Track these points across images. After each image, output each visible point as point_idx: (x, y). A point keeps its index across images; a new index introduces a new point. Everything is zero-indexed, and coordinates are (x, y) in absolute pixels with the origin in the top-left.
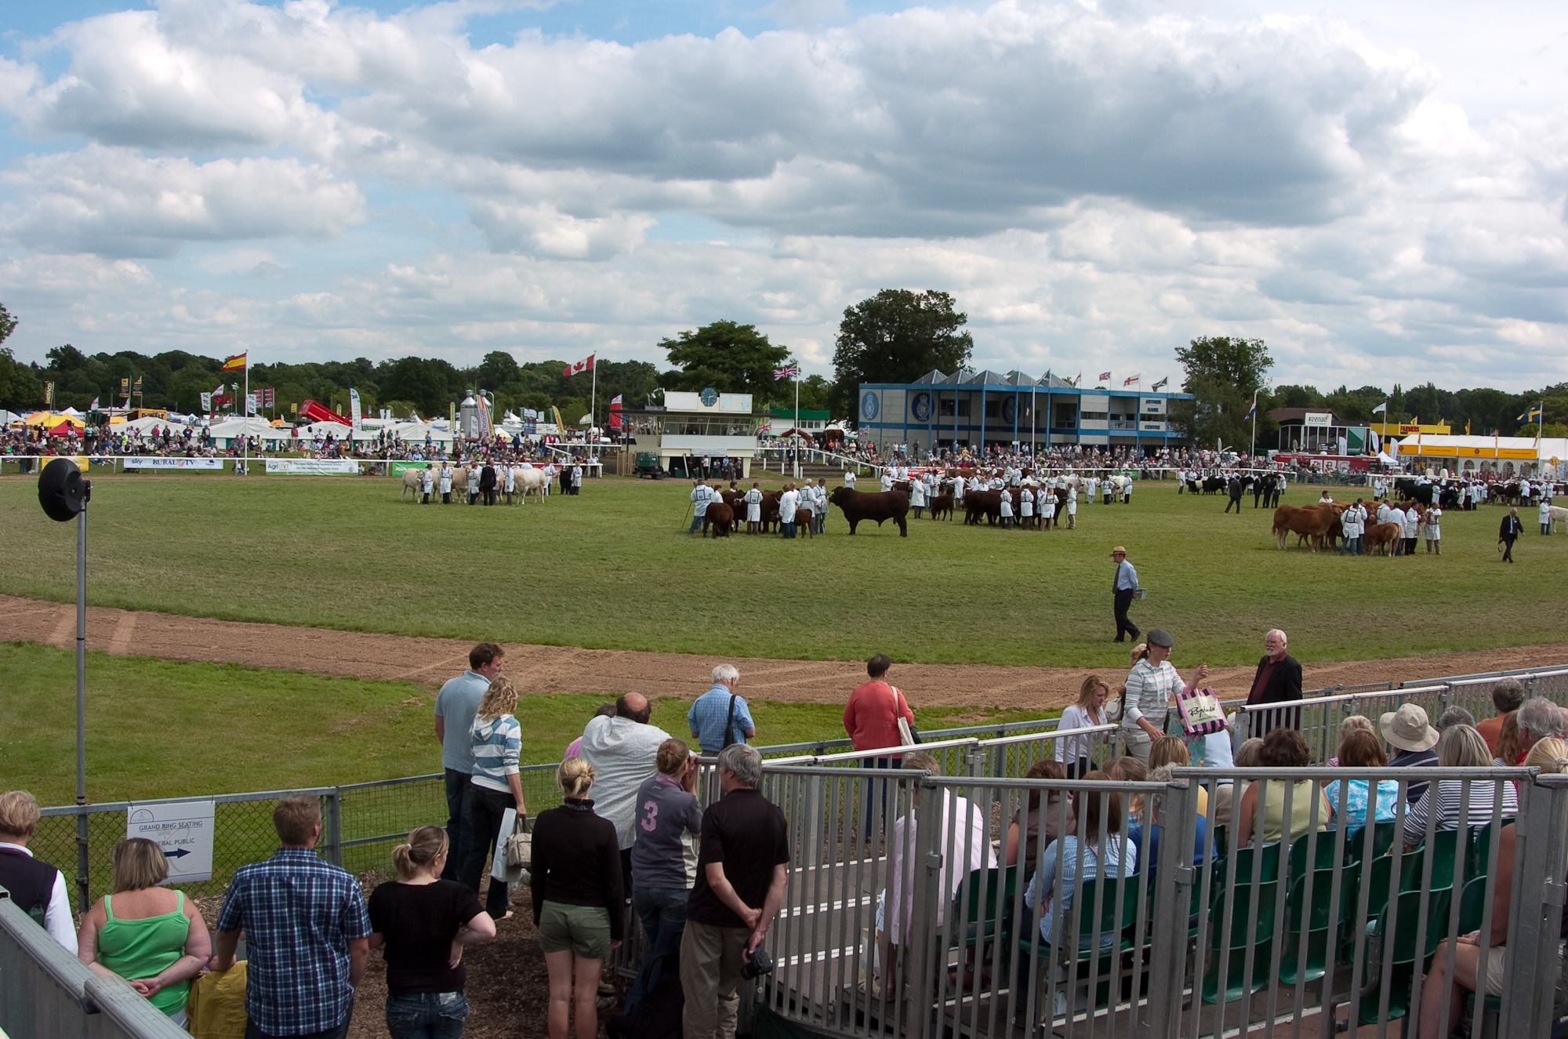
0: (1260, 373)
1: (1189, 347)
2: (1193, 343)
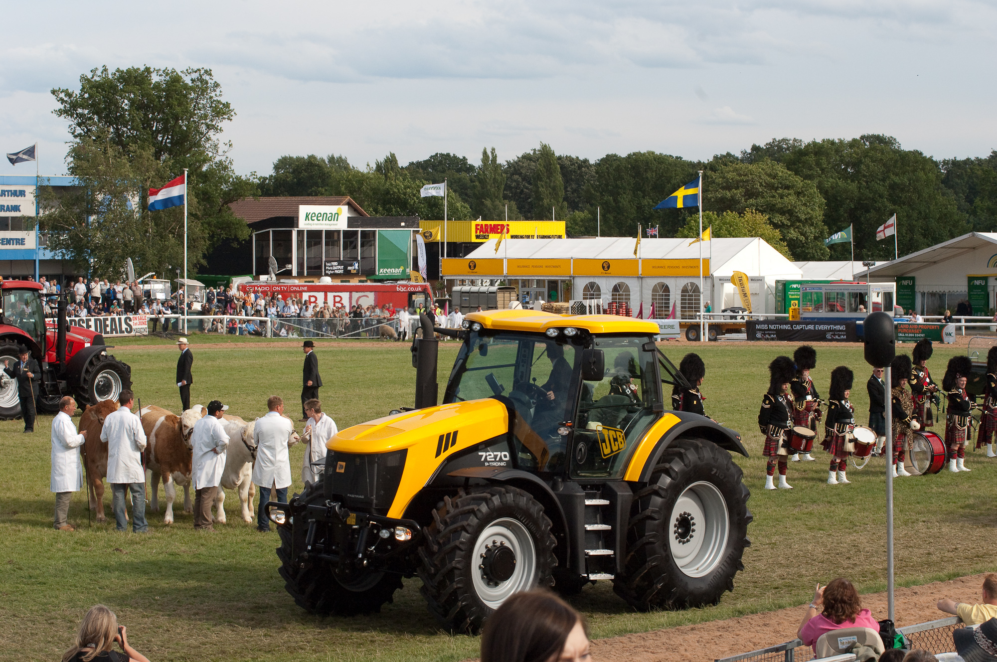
0: (211, 133)
1: (76, 89)
2: (83, 78)
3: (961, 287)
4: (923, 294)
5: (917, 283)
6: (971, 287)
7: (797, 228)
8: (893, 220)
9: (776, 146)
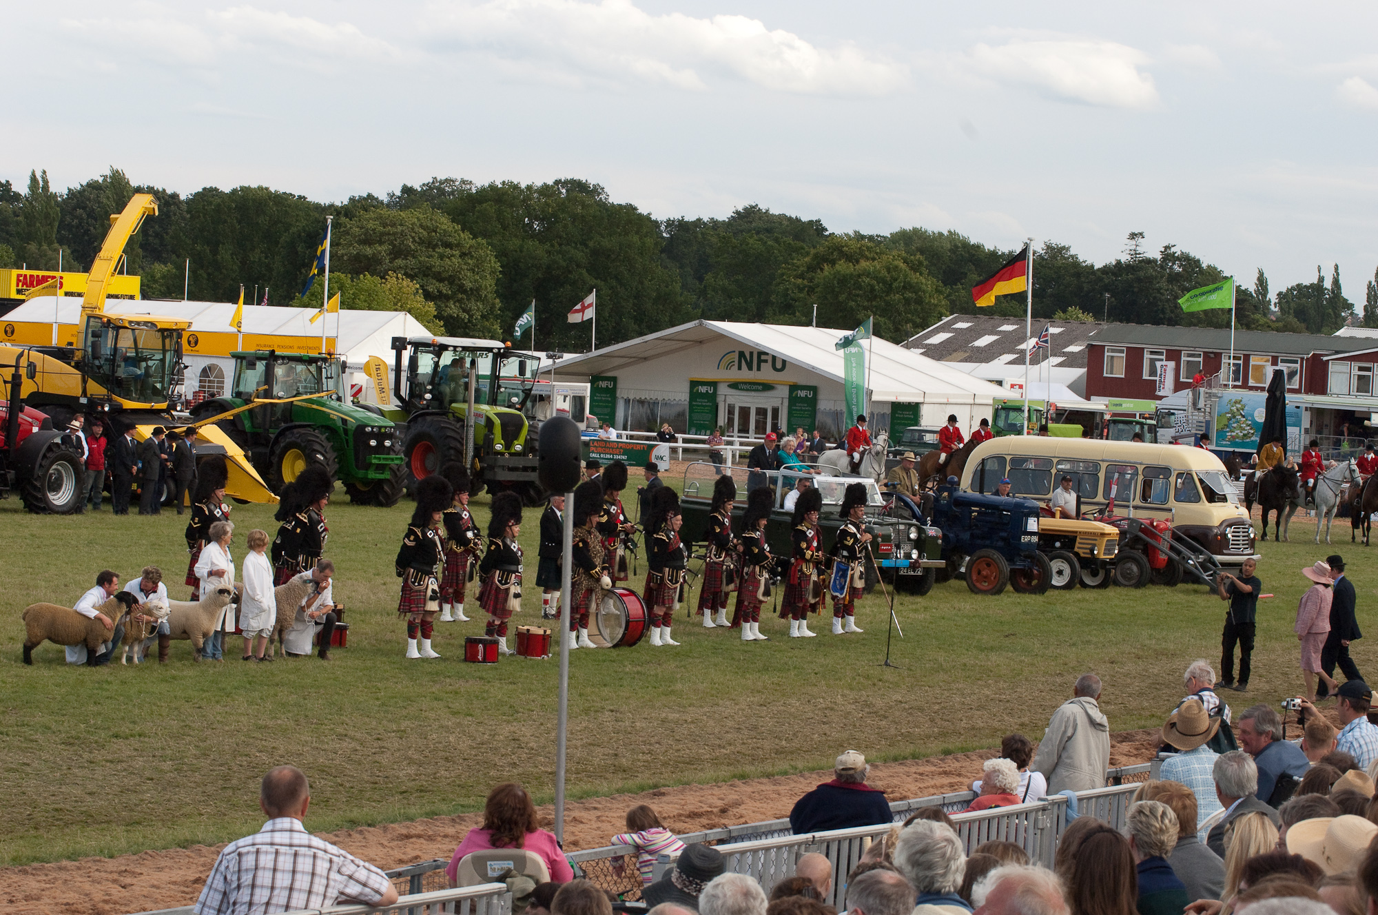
3: (680, 395)
4: (627, 401)
5: (619, 385)
6: (694, 396)
7: (458, 301)
8: (591, 299)
9: (439, 189)
